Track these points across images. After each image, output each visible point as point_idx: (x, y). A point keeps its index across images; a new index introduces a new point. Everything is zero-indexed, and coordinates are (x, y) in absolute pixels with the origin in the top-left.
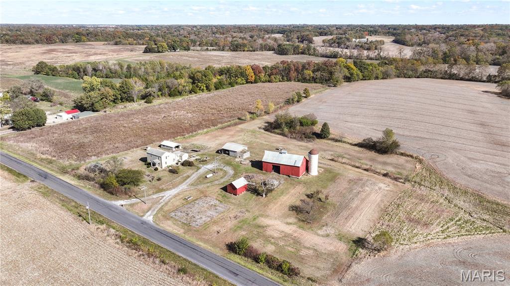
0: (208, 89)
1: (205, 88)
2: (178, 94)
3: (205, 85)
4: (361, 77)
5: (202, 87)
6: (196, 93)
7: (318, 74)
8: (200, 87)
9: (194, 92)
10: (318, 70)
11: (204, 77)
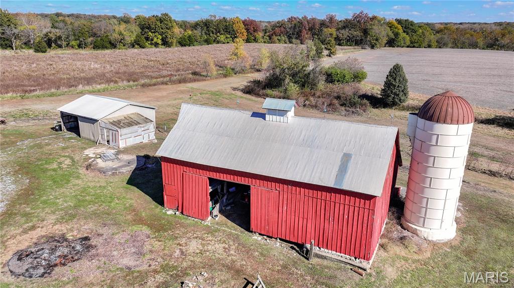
0: (166, 43)
1: (160, 42)
2: (108, 45)
3: (160, 37)
4: (408, 43)
5: (155, 40)
6: (142, 47)
7: (345, 33)
8: (152, 40)
9: (138, 44)
10: (344, 28)
11: (158, 23)
